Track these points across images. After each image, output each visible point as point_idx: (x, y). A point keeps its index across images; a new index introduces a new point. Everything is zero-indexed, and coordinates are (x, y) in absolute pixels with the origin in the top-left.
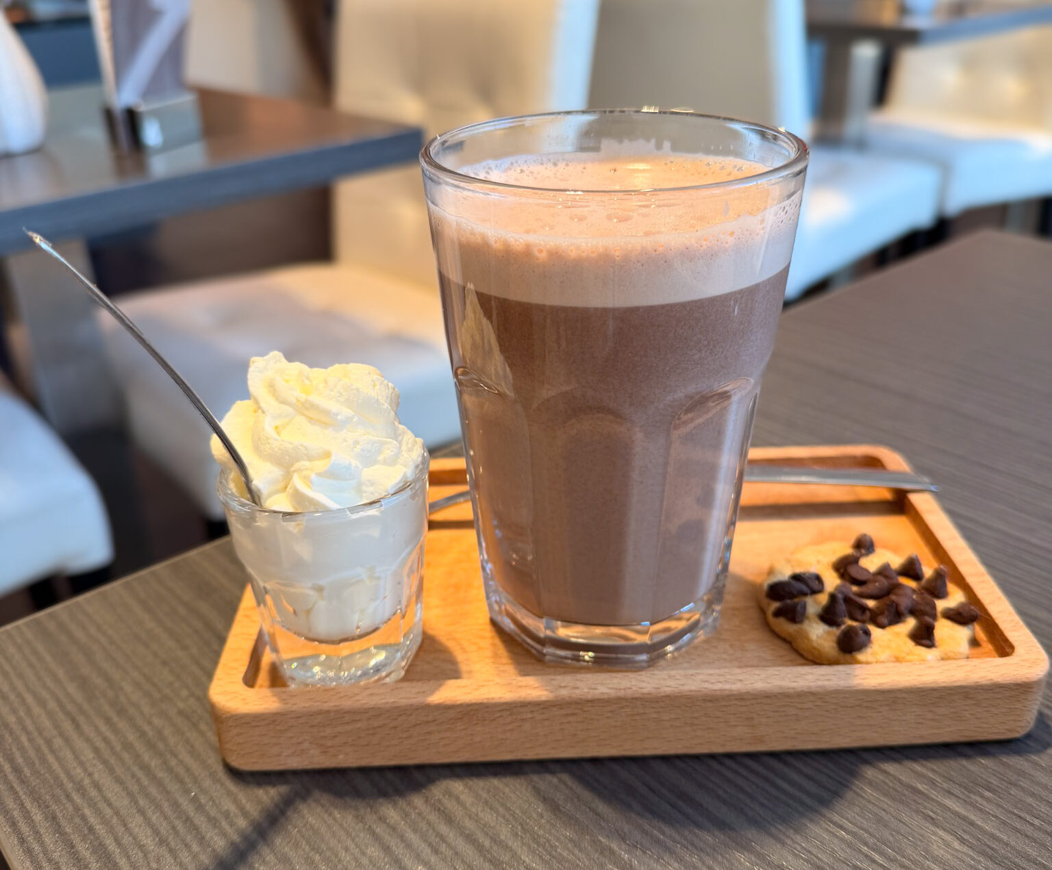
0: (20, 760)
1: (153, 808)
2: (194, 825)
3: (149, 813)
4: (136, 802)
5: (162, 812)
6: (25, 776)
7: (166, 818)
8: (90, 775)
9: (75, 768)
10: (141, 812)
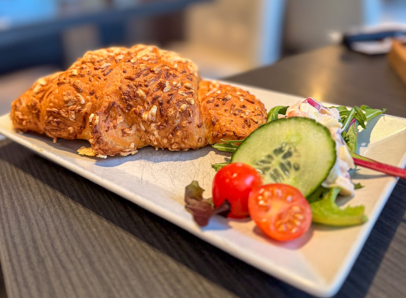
0: (6, 175)
1: (46, 193)
2: (59, 200)
3: (44, 195)
4: (41, 191)
5: (49, 195)
6: (6, 180)
7: (50, 196)
8: (28, 181)
9: (23, 179)
10: (42, 194)
